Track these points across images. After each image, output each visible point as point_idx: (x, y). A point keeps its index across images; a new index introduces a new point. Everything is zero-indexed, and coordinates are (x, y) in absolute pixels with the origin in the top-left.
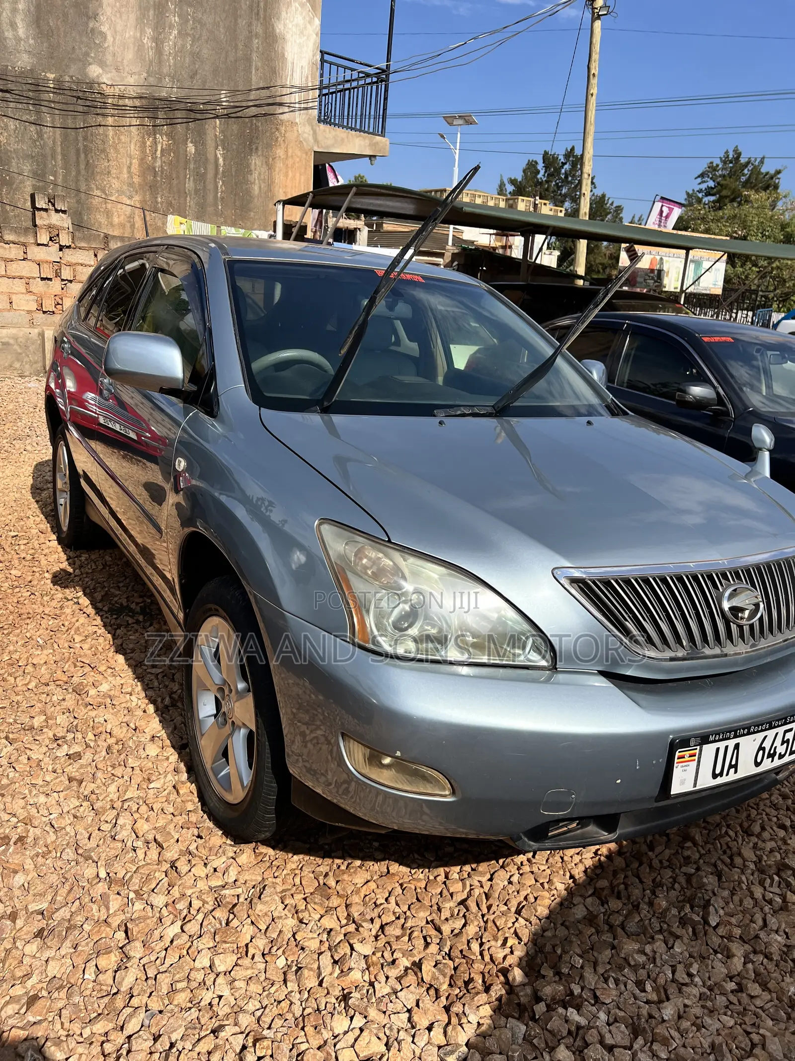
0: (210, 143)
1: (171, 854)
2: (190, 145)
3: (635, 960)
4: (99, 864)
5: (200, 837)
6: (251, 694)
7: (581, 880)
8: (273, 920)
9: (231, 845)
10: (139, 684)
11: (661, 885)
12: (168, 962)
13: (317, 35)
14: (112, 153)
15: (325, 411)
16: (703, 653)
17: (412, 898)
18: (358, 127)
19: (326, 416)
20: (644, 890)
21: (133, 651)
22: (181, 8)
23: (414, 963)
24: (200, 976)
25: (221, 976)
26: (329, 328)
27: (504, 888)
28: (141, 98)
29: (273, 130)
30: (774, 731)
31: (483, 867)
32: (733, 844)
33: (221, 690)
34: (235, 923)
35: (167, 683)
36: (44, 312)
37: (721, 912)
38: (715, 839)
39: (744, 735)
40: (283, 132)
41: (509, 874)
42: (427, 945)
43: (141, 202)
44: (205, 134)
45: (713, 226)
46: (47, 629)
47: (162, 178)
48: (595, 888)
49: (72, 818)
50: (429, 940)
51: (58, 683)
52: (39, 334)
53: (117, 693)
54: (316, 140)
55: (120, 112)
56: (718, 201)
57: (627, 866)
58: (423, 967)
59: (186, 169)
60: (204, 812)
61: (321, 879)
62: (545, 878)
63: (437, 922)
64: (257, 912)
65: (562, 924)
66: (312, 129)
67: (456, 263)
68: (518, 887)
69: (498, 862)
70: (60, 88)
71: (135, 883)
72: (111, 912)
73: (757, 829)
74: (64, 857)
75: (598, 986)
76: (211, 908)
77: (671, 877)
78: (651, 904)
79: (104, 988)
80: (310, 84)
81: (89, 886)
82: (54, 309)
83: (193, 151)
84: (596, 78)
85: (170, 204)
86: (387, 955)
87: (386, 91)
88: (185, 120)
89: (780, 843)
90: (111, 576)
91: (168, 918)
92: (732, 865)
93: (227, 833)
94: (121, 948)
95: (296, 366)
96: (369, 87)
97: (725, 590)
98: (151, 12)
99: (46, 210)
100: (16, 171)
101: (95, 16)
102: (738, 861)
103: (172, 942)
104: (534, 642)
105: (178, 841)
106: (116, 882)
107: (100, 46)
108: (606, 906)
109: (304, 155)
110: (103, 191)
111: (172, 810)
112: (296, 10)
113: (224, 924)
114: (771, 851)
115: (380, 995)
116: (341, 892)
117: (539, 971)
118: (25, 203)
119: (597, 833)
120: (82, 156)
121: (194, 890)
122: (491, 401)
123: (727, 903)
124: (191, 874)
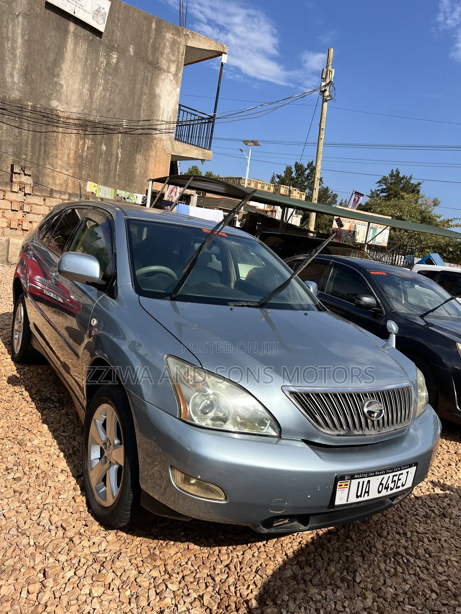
0: (115, 146)
1: (70, 534)
2: (103, 146)
3: (315, 597)
4: (30, 538)
5: (86, 525)
6: (122, 446)
7: (291, 557)
8: (124, 571)
9: (103, 530)
10: (55, 441)
11: (333, 561)
12: (67, 590)
13: (178, 96)
14: (60, 147)
15: (173, 299)
16: (353, 433)
17: (200, 562)
18: (196, 144)
19: (173, 302)
20: (324, 563)
21: (52, 423)
22: (105, 76)
23: (199, 596)
24: (83, 598)
25: (95, 598)
26: (175, 252)
27: (250, 559)
28: (79, 119)
29: (150, 142)
30: (388, 475)
31: (239, 547)
32: (372, 542)
33: (105, 444)
34: (104, 571)
35: (71, 442)
36: (11, 229)
37: (363, 576)
38: (363, 538)
39: (372, 476)
40: (155, 143)
41: (253, 552)
42: (207, 587)
43: (73, 173)
44: (112, 141)
45: (384, 209)
46: (4, 408)
47: (86, 162)
48: (298, 561)
49: (15, 512)
50: (208, 584)
51: (9, 438)
52: (7, 240)
53: (43, 446)
54: (173, 149)
55: (67, 126)
56: (387, 196)
57: (316, 550)
58: (204, 597)
59: (100, 158)
60: (89, 512)
61: (152, 550)
62: (272, 554)
63: (213, 575)
64: (116, 566)
65: (279, 579)
66: (171, 143)
67: (245, 220)
68: (257, 559)
69: (247, 546)
70: (34, 110)
71: (50, 549)
72: (36, 563)
73: (385, 534)
74: (11, 532)
75: (296, 611)
76: (90, 564)
77: (338, 557)
78: (326, 570)
79: (31, 602)
80: (172, 121)
81: (24, 548)
82: (17, 227)
83: (105, 149)
84: (324, 131)
85: (89, 176)
86: (185, 591)
87: (213, 127)
88: (102, 133)
89: (396, 542)
90: (41, 380)
91: (67, 567)
92: (370, 552)
93: (101, 524)
94: (41, 582)
95: (158, 274)
96: (204, 125)
97: (365, 402)
98: (89, 77)
99: (19, 174)
100: (4, 151)
101: (58, 76)
102: (374, 550)
103: (69, 580)
104: (271, 423)
105: (74, 527)
106: (40, 547)
107: (59, 91)
108: (303, 570)
109: (166, 156)
110: (53, 166)
111: (71, 510)
112: (168, 83)
113: (98, 571)
114: (392, 546)
115: (181, 611)
116: (162, 558)
117: (265, 602)
118: (7, 169)
119: (298, 526)
120: (43, 147)
121: (83, 553)
122: (257, 299)
123: (366, 571)
124: (81, 545)
